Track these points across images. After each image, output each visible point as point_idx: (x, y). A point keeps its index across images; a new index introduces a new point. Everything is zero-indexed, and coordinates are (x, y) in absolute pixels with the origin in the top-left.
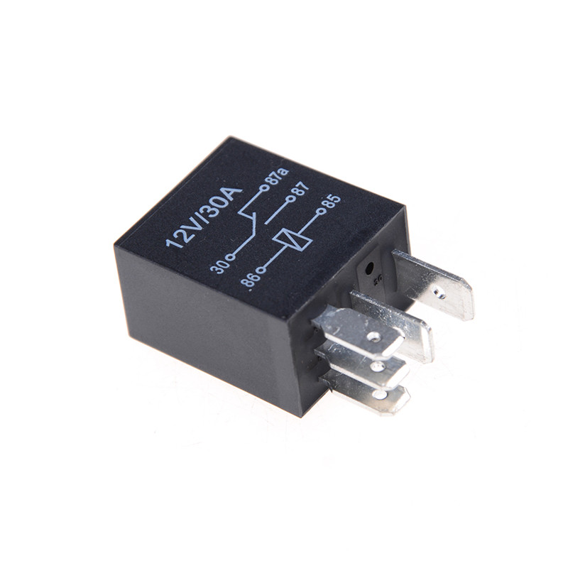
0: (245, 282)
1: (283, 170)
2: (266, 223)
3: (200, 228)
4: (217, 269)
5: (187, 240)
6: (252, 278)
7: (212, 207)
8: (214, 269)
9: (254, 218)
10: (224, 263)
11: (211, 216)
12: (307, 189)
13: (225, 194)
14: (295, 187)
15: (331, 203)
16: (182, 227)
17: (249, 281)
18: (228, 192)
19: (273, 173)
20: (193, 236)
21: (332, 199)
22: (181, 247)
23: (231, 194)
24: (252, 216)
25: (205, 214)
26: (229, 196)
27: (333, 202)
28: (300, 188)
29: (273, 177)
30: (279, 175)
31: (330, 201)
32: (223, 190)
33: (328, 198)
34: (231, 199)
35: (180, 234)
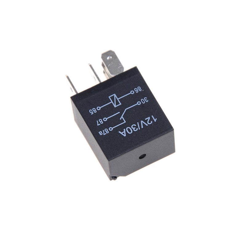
0: (140, 90)
1: (100, 134)
2: (119, 112)
3: (142, 122)
4: (146, 100)
5: (149, 118)
6: (137, 90)
7: (132, 129)
8: (147, 101)
9: (122, 117)
10: (142, 102)
11: (135, 125)
12: (97, 121)
13: (125, 133)
14: (101, 124)
15: (93, 110)
16: (147, 125)
17: (138, 89)
18: (124, 133)
19: (104, 134)
20: (146, 119)
21: (92, 112)
22: (152, 116)
23: (123, 132)
24: (122, 118)
25: (137, 127)
26: (125, 132)
27: (92, 111)
28: (99, 123)
29: (105, 132)
30: (103, 132)
31: (93, 111)
32: (125, 135)
33: (93, 113)
34: (124, 130)
35: (150, 122)
